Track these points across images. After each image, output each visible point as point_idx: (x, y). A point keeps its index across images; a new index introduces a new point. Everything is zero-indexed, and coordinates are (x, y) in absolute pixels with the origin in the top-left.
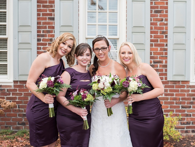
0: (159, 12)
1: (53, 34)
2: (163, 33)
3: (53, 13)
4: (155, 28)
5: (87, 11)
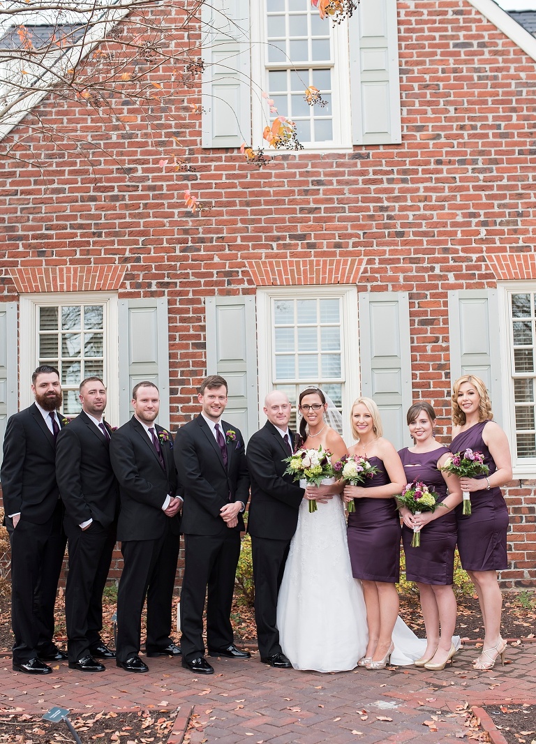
0: (431, 322)
2: (440, 367)
3: (202, 334)
4: (422, 358)
5: (274, 325)
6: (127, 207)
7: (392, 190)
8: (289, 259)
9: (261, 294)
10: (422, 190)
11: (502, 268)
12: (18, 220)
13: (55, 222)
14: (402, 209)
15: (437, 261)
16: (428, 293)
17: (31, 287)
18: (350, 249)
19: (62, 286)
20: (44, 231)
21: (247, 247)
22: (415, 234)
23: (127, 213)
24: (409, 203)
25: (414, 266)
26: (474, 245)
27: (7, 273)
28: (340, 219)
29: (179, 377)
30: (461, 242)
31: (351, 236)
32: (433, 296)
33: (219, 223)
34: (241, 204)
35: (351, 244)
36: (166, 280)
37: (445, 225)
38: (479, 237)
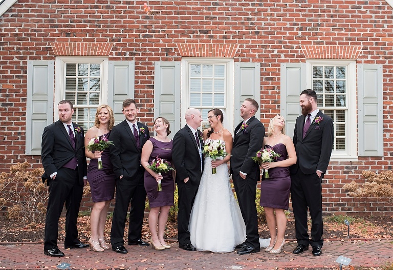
0: (271, 79)
1: (152, 103)
2: (275, 102)
3: (152, 80)
4: (266, 97)
5: (190, 77)
6: (114, 12)
7: (254, 10)
8: (199, 43)
9: (184, 61)
10: (269, 10)
11: (309, 53)
12: (56, 16)
13: (76, 19)
14: (259, 20)
15: (275, 47)
16: (270, 64)
17: (62, 53)
18: (231, 39)
19: (78, 53)
20: (70, 23)
21: (177, 36)
22: (265, 33)
23: (115, 15)
24: (262, 17)
25: (264, 49)
26: (295, 40)
27: (49, 44)
28: (227, 24)
29: (139, 103)
30: (288, 38)
31: (231, 32)
32: (273, 65)
33: (163, 23)
34: (175, 13)
35: (231, 37)
36: (134, 52)
37: (280, 29)
38: (298, 36)
